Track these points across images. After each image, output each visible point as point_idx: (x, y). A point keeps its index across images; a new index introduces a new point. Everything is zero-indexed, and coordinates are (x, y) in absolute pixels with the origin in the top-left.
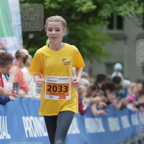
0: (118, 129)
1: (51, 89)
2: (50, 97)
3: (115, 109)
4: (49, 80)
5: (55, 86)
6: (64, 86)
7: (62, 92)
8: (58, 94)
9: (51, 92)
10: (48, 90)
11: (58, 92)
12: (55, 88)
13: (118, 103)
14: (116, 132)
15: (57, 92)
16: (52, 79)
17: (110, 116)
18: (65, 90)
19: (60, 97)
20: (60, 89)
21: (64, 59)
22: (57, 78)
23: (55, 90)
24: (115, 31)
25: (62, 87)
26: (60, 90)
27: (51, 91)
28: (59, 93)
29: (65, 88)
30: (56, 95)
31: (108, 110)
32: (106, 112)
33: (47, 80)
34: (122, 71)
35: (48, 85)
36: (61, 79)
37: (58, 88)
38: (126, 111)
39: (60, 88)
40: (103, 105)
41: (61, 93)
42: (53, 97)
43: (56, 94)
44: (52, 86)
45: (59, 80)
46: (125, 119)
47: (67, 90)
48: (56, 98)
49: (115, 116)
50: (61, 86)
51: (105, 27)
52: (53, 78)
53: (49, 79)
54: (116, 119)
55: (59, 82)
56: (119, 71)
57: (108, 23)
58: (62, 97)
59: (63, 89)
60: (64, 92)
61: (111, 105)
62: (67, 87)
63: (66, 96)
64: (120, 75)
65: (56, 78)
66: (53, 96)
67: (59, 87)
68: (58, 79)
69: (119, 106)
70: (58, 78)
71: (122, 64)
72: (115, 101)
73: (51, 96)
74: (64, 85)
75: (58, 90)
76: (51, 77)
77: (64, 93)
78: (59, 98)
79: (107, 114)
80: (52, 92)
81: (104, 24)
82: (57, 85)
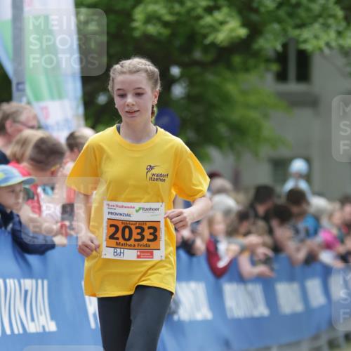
0: (299, 308)
1: (119, 235)
2: (115, 254)
4: (112, 213)
5: (127, 226)
6: (149, 228)
7: (145, 242)
8: (134, 246)
9: (118, 241)
10: (112, 237)
11: (136, 240)
12: (127, 230)
13: (298, 250)
14: (295, 316)
15: (132, 242)
16: (118, 210)
17: (280, 279)
18: (152, 237)
19: (140, 252)
20: (138, 234)
22: (131, 207)
23: (127, 236)
24: (293, 87)
25: (143, 230)
26: (139, 237)
27: (118, 239)
28: (136, 243)
29: (152, 231)
30: (132, 247)
31: (276, 266)
32: (272, 269)
35: (111, 226)
36: (140, 209)
37: (135, 232)
38: (317, 267)
39: (139, 231)
40: (265, 255)
41: (141, 243)
42: (122, 254)
43: (130, 245)
44: (121, 226)
45: (137, 211)
46: (314, 286)
47: (155, 237)
48: (130, 255)
49: (291, 278)
50: (141, 226)
51: (270, 78)
52: (123, 207)
53: (113, 211)
54: (295, 286)
55: (137, 217)
56: (300, 176)
57: (275, 67)
58: (143, 252)
59: (147, 234)
60: (149, 240)
61: (282, 255)
62: (155, 230)
63: (155, 252)
64: (303, 185)
65: (128, 207)
66: (122, 250)
67: (136, 228)
68: (134, 210)
70: (134, 208)
72: (291, 245)
73: (119, 250)
74: (149, 225)
75: (135, 236)
76: (117, 206)
78: (139, 257)
79: (273, 275)
80: (121, 241)
81: (267, 70)
82: (132, 224)
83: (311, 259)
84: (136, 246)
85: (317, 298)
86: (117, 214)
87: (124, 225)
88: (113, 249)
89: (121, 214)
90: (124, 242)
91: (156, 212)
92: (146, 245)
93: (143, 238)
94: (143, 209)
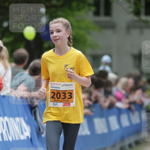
0: (106, 131)
1: (55, 96)
2: (54, 104)
3: (101, 108)
4: (52, 87)
5: (58, 93)
6: (68, 93)
7: (66, 99)
8: (62, 101)
9: (55, 99)
10: (52, 97)
11: (62, 99)
12: (58, 94)
13: (105, 101)
14: (103, 135)
15: (60, 99)
16: (55, 86)
17: (96, 116)
18: (70, 97)
19: (65, 103)
20: (63, 96)
21: (66, 65)
22: (60, 84)
23: (58, 97)
24: (102, 18)
25: (65, 94)
26: (64, 97)
27: (55, 98)
28: (63, 100)
29: (69, 94)
30: (61, 102)
31: (94, 110)
32: (92, 111)
33: (51, 87)
34: (110, 65)
35: (52, 92)
36: (64, 85)
37: (62, 95)
38: (115, 110)
39: (64, 94)
40: (88, 104)
41: (65, 100)
42: (57, 105)
43: (60, 101)
44: (56, 93)
45: (62, 86)
46: (113, 119)
47: (71, 97)
48: (60, 105)
49: (101, 116)
50: (64, 93)
51: (91, 14)
52: (56, 84)
53: (53, 86)
54: (104, 120)
55: (62, 88)
57: (93, 9)
58: (66, 103)
59: (67, 96)
60: (68, 98)
61: (97, 104)
62: (71, 94)
63: (71, 103)
64: (108, 68)
65: (59, 84)
66: (57, 103)
67: (62, 93)
68: (61, 86)
69: (107, 104)
70: (61, 84)
71: (110, 56)
73: (55, 103)
74: (68, 92)
75: (62, 97)
76: (54, 84)
77: (68, 100)
78: (64, 106)
79: (92, 114)
80: (56, 99)
82: (60, 92)
83: (111, 106)
84: (63, 101)
85: (115, 126)
86: (54, 87)
87: (57, 92)
88: (53, 103)
89: (56, 87)
90: (57, 99)
91: (71, 86)
92: (67, 101)
93: (65, 97)
94: (65, 85)
